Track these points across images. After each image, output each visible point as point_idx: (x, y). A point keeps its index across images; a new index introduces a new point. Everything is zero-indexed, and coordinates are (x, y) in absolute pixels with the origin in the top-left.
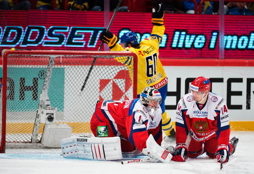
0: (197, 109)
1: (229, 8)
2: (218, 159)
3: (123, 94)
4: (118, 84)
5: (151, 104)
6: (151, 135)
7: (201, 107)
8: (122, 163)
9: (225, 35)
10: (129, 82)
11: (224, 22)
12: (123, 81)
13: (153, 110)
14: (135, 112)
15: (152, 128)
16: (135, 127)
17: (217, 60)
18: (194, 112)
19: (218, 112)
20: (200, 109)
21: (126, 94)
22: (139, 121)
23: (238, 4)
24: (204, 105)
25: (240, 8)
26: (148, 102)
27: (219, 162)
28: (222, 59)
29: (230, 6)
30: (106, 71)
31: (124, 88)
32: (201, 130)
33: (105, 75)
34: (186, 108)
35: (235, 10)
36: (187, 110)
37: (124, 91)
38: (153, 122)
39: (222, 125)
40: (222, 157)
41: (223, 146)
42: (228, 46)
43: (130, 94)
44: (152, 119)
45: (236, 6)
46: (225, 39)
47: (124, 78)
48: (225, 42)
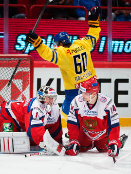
0: (87, 108)
1: (117, 15)
2: (109, 153)
3: (21, 93)
4: (16, 84)
5: (47, 101)
6: (47, 130)
7: (91, 106)
8: (26, 156)
9: (113, 40)
10: (26, 82)
11: (111, 28)
12: (21, 81)
13: (49, 106)
14: (32, 109)
15: (51, 123)
16: (33, 123)
17: (105, 62)
18: (85, 111)
19: (107, 111)
20: (90, 108)
21: (23, 93)
22: (36, 117)
23: (124, 12)
24: (94, 105)
25: (126, 15)
26: (44, 99)
27: (110, 155)
28: (110, 61)
29: (118, 13)
30: (5, 72)
31: (21, 88)
32: (92, 128)
33: (4, 76)
34: (77, 108)
35: (121, 17)
36: (78, 109)
37: (21, 91)
38: (51, 117)
39: (112, 123)
40: (113, 151)
41: (114, 142)
42: (115, 51)
43: (27, 93)
44: (50, 115)
45: (122, 13)
46: (113, 44)
47: (21, 79)
48: (113, 46)
